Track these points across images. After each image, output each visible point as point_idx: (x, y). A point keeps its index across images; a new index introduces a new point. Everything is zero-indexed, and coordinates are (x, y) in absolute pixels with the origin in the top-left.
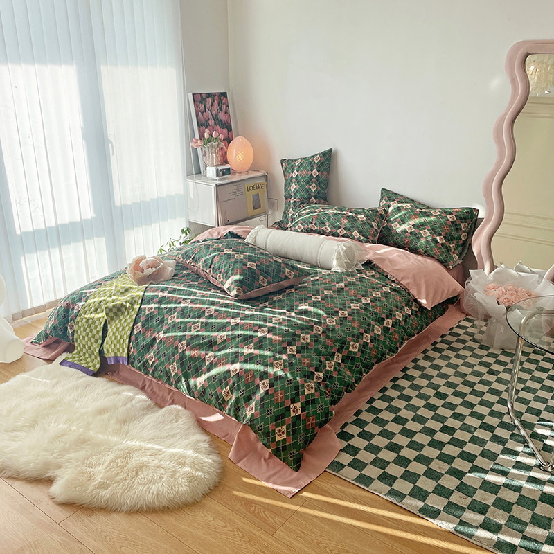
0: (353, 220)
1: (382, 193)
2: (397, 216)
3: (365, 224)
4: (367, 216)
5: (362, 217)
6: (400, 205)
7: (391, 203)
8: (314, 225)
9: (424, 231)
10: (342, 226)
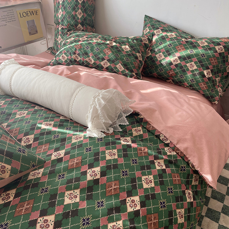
0: (117, 50)
1: (145, 21)
2: (162, 46)
3: (129, 55)
4: (131, 46)
5: (126, 48)
6: (164, 34)
7: (155, 32)
8: (77, 56)
9: (190, 63)
10: (106, 58)
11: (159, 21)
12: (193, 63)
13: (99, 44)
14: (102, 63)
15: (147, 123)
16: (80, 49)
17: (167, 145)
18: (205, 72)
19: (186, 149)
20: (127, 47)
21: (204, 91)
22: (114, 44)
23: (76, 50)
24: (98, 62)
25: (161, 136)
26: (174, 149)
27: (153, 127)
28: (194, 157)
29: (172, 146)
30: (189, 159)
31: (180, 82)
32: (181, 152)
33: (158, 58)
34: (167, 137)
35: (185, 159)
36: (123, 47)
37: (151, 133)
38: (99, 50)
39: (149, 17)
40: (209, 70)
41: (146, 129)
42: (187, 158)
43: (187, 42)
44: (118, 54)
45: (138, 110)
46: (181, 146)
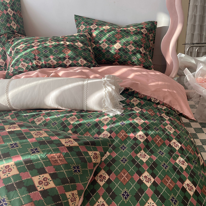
8: (38, 61)
9: (129, 46)
10: (66, 57)
11: (89, 18)
12: (131, 45)
13: (55, 46)
14: (65, 62)
15: (138, 93)
16: (39, 54)
17: (158, 104)
18: (141, 50)
19: (170, 102)
20: (80, 43)
21: (144, 64)
22: (68, 43)
23: (35, 56)
24: (61, 62)
25: (152, 99)
26: (164, 105)
27: (143, 95)
28: (176, 105)
29: (162, 103)
30: (174, 108)
31: (125, 62)
32: (168, 105)
33: (103, 47)
34: (156, 98)
35: (172, 109)
36: (76, 44)
37: (144, 99)
38: (58, 51)
39: (78, 16)
40: (143, 48)
41: (139, 98)
42: (172, 108)
43: (121, 30)
44: (76, 51)
45: (128, 86)
46: (166, 101)
